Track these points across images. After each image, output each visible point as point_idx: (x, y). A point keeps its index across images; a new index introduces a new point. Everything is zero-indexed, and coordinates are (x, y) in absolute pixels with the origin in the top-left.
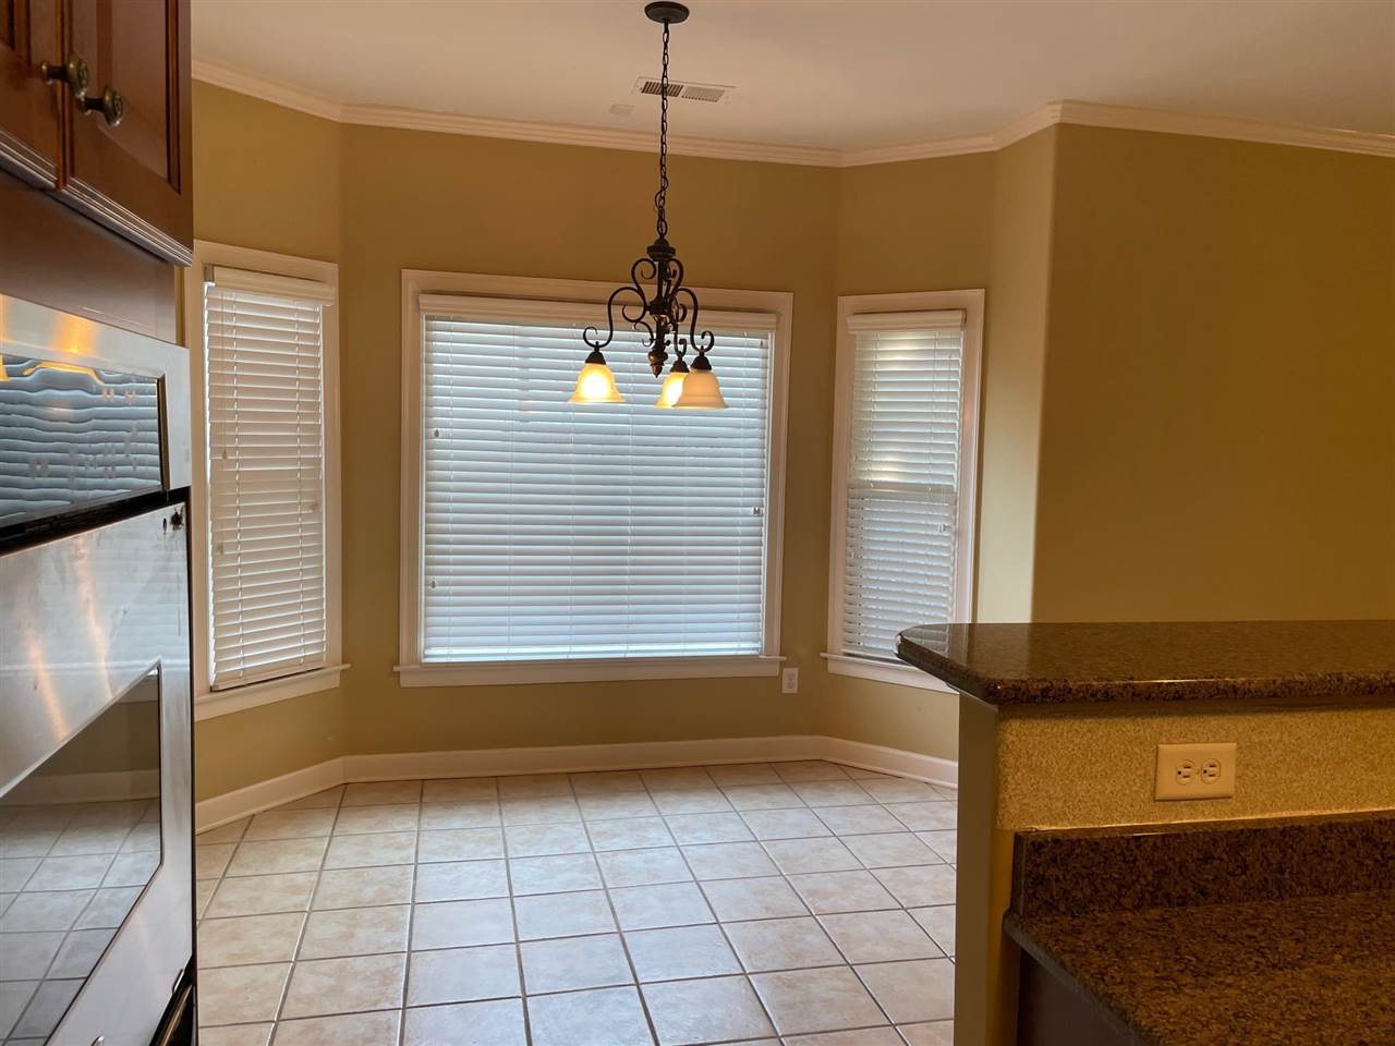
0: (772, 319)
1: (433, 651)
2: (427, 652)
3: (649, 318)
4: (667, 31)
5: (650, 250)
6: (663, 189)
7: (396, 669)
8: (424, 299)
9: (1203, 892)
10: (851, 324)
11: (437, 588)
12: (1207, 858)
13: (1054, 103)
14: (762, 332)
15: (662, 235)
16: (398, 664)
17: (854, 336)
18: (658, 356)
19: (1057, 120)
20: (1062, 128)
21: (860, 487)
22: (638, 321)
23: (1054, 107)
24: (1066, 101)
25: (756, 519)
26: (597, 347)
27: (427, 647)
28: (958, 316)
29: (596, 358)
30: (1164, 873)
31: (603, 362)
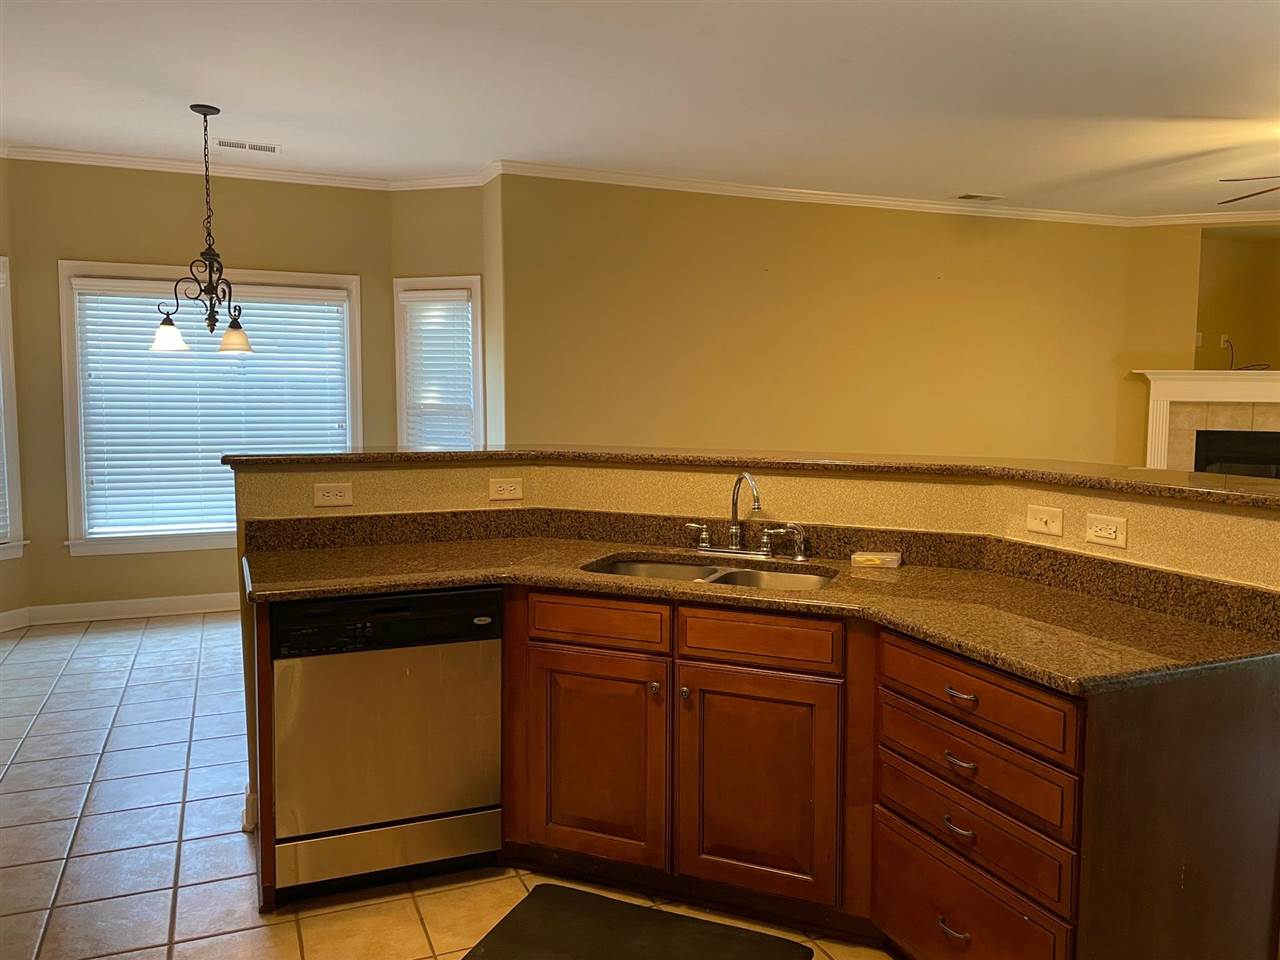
0: (344, 293)
1: (95, 530)
2: (91, 531)
3: (203, 296)
4: (205, 121)
5: (202, 254)
6: (209, 217)
7: (66, 543)
8: (75, 281)
9: (333, 542)
10: (402, 298)
11: (95, 485)
12: (334, 528)
13: (496, 161)
14: (337, 303)
15: (210, 246)
16: (68, 540)
17: (404, 305)
18: (212, 320)
19: (500, 172)
20: (503, 176)
21: (415, 408)
22: (196, 299)
23: (496, 164)
24: (502, 161)
25: (340, 431)
26: (168, 314)
27: (91, 527)
28: (465, 293)
29: (168, 322)
30: (314, 534)
31: (173, 324)
